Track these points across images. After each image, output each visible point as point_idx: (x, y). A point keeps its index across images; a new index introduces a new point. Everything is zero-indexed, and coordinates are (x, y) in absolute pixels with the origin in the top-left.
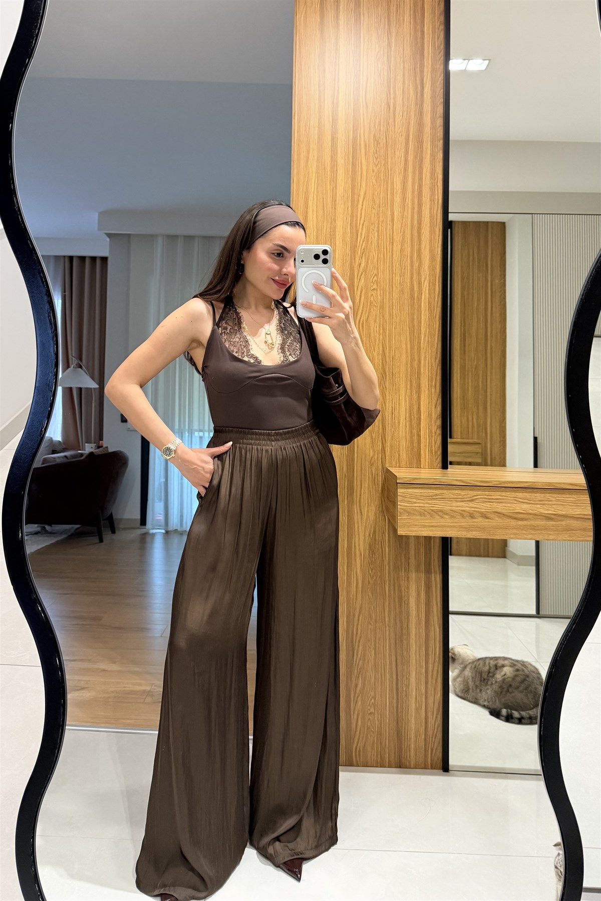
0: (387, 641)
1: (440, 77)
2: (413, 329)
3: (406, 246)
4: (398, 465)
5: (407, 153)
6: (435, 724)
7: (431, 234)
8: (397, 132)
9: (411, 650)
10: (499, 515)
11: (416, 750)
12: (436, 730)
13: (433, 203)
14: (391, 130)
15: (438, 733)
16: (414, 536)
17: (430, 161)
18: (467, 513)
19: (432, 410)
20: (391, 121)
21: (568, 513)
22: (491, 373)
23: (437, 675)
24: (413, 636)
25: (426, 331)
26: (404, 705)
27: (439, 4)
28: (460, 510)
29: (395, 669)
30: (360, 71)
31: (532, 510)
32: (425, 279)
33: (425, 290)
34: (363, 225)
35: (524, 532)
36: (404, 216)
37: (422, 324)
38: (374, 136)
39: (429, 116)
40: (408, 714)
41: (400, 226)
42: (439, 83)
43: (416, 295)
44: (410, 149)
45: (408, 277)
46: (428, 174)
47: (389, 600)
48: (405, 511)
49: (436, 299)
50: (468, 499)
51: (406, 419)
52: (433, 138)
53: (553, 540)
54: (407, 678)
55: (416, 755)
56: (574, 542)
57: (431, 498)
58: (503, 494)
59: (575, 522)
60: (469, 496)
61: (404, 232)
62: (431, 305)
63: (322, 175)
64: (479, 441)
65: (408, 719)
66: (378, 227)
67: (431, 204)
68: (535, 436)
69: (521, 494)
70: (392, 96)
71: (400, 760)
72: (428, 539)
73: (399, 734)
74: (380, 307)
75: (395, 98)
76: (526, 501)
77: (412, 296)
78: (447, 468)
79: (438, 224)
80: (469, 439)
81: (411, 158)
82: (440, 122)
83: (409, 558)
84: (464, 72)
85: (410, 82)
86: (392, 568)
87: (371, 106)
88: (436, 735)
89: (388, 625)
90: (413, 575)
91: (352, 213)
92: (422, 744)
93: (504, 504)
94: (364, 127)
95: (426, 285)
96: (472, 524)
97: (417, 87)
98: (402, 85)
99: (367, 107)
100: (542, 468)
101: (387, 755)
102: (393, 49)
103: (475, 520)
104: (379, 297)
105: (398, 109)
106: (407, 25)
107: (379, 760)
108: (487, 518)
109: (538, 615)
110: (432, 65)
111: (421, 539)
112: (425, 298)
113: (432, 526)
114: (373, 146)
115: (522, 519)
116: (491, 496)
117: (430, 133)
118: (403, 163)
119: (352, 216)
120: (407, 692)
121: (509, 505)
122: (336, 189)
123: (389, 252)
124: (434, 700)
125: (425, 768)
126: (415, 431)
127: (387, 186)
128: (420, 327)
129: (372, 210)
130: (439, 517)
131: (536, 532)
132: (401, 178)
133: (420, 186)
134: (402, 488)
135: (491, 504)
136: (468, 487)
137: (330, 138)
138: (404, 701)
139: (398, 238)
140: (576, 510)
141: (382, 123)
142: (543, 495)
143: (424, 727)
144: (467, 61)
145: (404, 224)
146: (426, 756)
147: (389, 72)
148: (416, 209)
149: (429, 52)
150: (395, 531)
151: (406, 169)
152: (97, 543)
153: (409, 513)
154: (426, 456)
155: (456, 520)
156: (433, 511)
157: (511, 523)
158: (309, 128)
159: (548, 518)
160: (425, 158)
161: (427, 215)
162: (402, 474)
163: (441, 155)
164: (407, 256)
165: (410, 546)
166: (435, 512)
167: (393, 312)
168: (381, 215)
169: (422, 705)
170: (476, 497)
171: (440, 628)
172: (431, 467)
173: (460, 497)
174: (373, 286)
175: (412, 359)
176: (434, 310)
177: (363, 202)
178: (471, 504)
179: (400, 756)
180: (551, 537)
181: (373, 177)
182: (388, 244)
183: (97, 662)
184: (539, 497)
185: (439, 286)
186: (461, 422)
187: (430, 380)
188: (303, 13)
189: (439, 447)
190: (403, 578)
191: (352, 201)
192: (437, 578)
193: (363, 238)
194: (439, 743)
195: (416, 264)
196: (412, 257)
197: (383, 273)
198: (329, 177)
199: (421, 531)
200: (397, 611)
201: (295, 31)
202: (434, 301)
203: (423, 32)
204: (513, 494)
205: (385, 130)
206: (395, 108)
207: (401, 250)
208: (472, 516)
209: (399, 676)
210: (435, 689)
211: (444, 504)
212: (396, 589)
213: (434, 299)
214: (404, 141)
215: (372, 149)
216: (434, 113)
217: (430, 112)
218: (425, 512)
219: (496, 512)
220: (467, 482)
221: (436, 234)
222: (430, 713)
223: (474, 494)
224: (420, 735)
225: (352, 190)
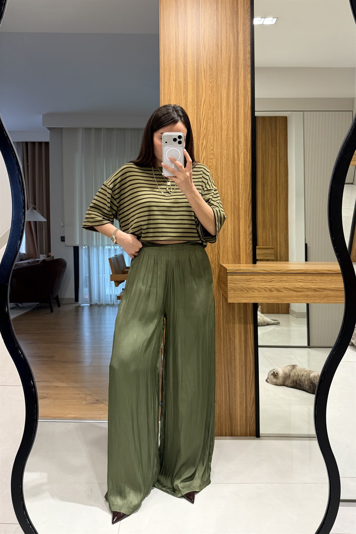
0: (223, 364)
1: (248, 29)
2: (235, 182)
3: (230, 132)
4: (227, 262)
5: (229, 75)
6: (251, 411)
7: (244, 125)
8: (223, 63)
9: (237, 368)
10: (287, 289)
11: (240, 425)
12: (252, 415)
13: (245, 105)
14: (220, 61)
16: (237, 303)
17: (243, 80)
18: (268, 289)
19: (246, 230)
20: (219, 56)
21: (327, 287)
22: (280, 207)
23: (252, 383)
24: (237, 360)
25: (242, 183)
26: (233, 400)
28: (264, 287)
29: (228, 380)
30: (200, 25)
31: (305, 286)
32: (241, 151)
33: (242, 158)
34: (204, 119)
35: (301, 299)
36: (228, 114)
37: (240, 179)
38: (210, 65)
39: (242, 53)
40: (236, 405)
41: (226, 120)
42: (247, 32)
43: (236, 161)
44: (231, 72)
45: (231, 150)
46: (242, 88)
47: (223, 341)
48: (232, 288)
49: (248, 164)
50: (268, 281)
51: (231, 235)
52: (244, 66)
53: (318, 303)
54: (234, 385)
55: (241, 429)
56: (330, 304)
57: (247, 281)
58: (289, 277)
59: (331, 292)
60: (269, 279)
61: (229, 123)
62: (245, 167)
63: (178, 89)
64: (273, 247)
65: (236, 408)
66: (213, 121)
68: (306, 243)
69: (299, 277)
70: (220, 41)
71: (232, 433)
72: (245, 305)
73: (231, 417)
74: (215, 169)
75: (221, 41)
76: (302, 281)
77: (234, 162)
78: (256, 263)
79: (248, 118)
80: (267, 246)
81: (232, 78)
82: (249, 56)
83: (234, 316)
84: (262, 26)
85: (231, 33)
86: (225, 322)
87: (207, 47)
88: (252, 417)
89: (223, 355)
90: (237, 326)
91: (197, 112)
92: (244, 422)
93: (289, 283)
94: (203, 59)
95: (242, 155)
96: (271, 295)
97: (234, 35)
98: (225, 34)
99: (205, 47)
100: (310, 261)
101: (224, 429)
102: (219, 11)
103: (272, 293)
104: (214, 163)
105: (223, 48)
107: (219, 432)
108: (280, 291)
109: (309, 346)
110: (243, 21)
111: (242, 304)
112: (241, 163)
113: (248, 297)
114: (209, 71)
115: (300, 292)
116: (282, 278)
117: (242, 63)
118: (227, 81)
119: (197, 114)
120: (235, 392)
121: (292, 283)
122: (187, 97)
123: (220, 136)
124: (251, 397)
125: (246, 436)
126: (237, 242)
127: (218, 95)
128: (239, 181)
129: (209, 111)
130: (252, 292)
131: (308, 299)
132: (226, 91)
133: (238, 95)
134: (230, 275)
135: (282, 283)
136: (268, 274)
137: (182, 66)
138: (233, 398)
139: (224, 127)
140: (331, 285)
141: (214, 57)
142: (312, 277)
143: (245, 413)
144: (263, 19)
146: (246, 429)
147: (218, 25)
148: (235, 109)
149: (241, 13)
150: (226, 300)
151: (229, 85)
152: (50, 313)
153: (234, 290)
154: (243, 257)
155: (262, 293)
156: (248, 288)
157: (294, 294)
158: (170, 61)
159: (315, 290)
160: (240, 78)
161: (242, 113)
162: (230, 267)
163: (250, 76)
164: (231, 138)
165: (235, 309)
166: (249, 289)
167: (223, 172)
168: (215, 113)
169: (244, 400)
170: (273, 280)
171: (253, 355)
172: (246, 263)
174: (210, 156)
175: (235, 200)
176: (247, 170)
177: (203, 106)
178: (270, 284)
179: (231, 430)
180: (317, 301)
181: (209, 90)
182: (219, 131)
183: (53, 382)
184: (309, 279)
185: (250, 155)
186: (263, 236)
187: (245, 212)
189: (251, 251)
190: (231, 327)
191: (197, 105)
192: (251, 327)
193: (204, 127)
194: (254, 422)
195: (236, 143)
196: (233, 139)
197: (217, 149)
198: (182, 91)
199: (242, 300)
200: (228, 346)
202: (247, 165)
204: (295, 277)
205: (216, 61)
206: (221, 48)
207: (227, 134)
208: (271, 291)
209: (230, 384)
210: (251, 390)
211: (255, 284)
212: (227, 334)
213: (247, 163)
214: (227, 68)
215: (208, 73)
216: (245, 51)
217: (242, 50)
218: (244, 289)
219: (284, 288)
220: (268, 271)
221: (247, 124)
222: (248, 405)
223: (272, 278)
224: (243, 417)
225: (197, 98)
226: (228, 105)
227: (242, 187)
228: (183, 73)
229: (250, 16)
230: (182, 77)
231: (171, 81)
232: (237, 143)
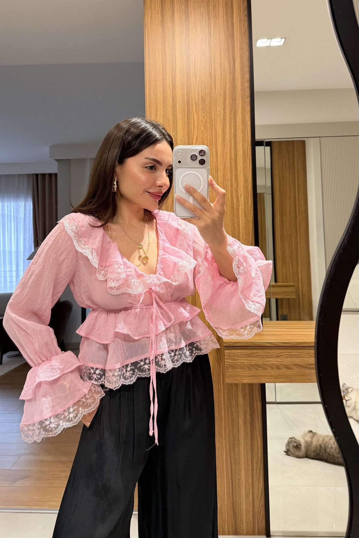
0: (224, 450)
1: (246, 53)
2: (234, 231)
3: (227, 172)
5: (225, 108)
6: (259, 504)
7: (244, 164)
8: (218, 94)
9: (241, 454)
10: (298, 366)
11: (247, 522)
12: (260, 508)
13: (244, 142)
14: (213, 93)
15: (262, 511)
17: (242, 113)
18: (275, 366)
20: (213, 86)
22: (300, 239)
23: (260, 471)
24: (242, 445)
25: (243, 232)
26: (237, 492)
27: (243, 3)
28: (270, 364)
29: (230, 468)
30: (190, 52)
32: (241, 195)
33: (242, 203)
36: (225, 152)
37: (241, 227)
38: (202, 97)
39: (240, 82)
40: (240, 498)
41: (222, 159)
42: (245, 58)
43: (235, 207)
44: (227, 104)
45: (229, 194)
46: (240, 122)
47: (225, 422)
48: (231, 366)
50: (274, 356)
52: (242, 97)
54: (238, 474)
55: (247, 526)
57: (248, 356)
60: (276, 353)
61: (225, 163)
62: (246, 213)
65: (240, 501)
67: (243, 143)
69: (312, 351)
70: (213, 69)
71: (236, 531)
73: (235, 512)
75: (215, 70)
77: (233, 207)
79: (248, 156)
81: (228, 111)
82: (247, 85)
83: (238, 393)
85: (225, 59)
86: (226, 399)
87: (199, 77)
88: (261, 513)
89: (224, 439)
92: (251, 518)
93: (301, 359)
94: (194, 91)
95: (242, 199)
96: (279, 373)
97: (230, 61)
98: (219, 60)
99: (196, 77)
101: (227, 527)
102: (212, 35)
103: (280, 371)
105: (218, 77)
106: (221, 20)
107: (222, 530)
108: (289, 369)
110: (240, 45)
111: (247, 385)
112: (241, 209)
113: (250, 376)
114: (201, 104)
115: (313, 369)
116: (291, 353)
117: (240, 93)
118: (222, 115)
120: (239, 483)
121: (304, 359)
122: (177, 135)
124: (258, 488)
125: (254, 534)
127: (212, 131)
130: (254, 370)
132: (222, 125)
133: (235, 130)
134: (227, 350)
135: (292, 358)
136: (276, 347)
137: (171, 100)
138: (237, 489)
139: (221, 167)
141: (206, 88)
143: (252, 507)
144: (270, 40)
145: (225, 157)
146: (254, 527)
147: (210, 51)
148: (233, 147)
149: (237, 36)
151: (224, 119)
155: (267, 371)
156: (250, 365)
158: (157, 94)
160: (238, 111)
161: (241, 150)
164: (228, 180)
165: (238, 387)
166: (252, 366)
169: (250, 492)
170: (281, 355)
171: (261, 439)
173: (269, 354)
176: (248, 217)
178: (278, 359)
179: (236, 527)
181: (202, 126)
185: (251, 199)
188: (150, 14)
190: (234, 406)
194: (263, 516)
198: (171, 127)
199: (243, 380)
201: (144, 28)
202: (248, 210)
203: (233, 23)
204: (307, 351)
205: (209, 92)
206: (215, 77)
207: (223, 175)
208: (278, 368)
209: (233, 472)
210: (259, 481)
211: (258, 360)
212: (229, 413)
213: (248, 209)
214: (222, 100)
215: (201, 107)
216: (242, 79)
217: (240, 78)
218: (245, 367)
219: (295, 364)
220: (274, 344)
221: (247, 164)
222: (256, 498)
223: (279, 352)
224: (249, 512)
225: (188, 136)
226: (224, 142)
227: (243, 236)
228: (172, 107)
229: (247, 39)
230: (170, 113)
231: (158, 117)
232: (235, 185)
